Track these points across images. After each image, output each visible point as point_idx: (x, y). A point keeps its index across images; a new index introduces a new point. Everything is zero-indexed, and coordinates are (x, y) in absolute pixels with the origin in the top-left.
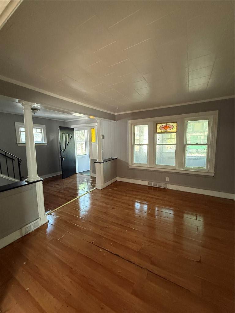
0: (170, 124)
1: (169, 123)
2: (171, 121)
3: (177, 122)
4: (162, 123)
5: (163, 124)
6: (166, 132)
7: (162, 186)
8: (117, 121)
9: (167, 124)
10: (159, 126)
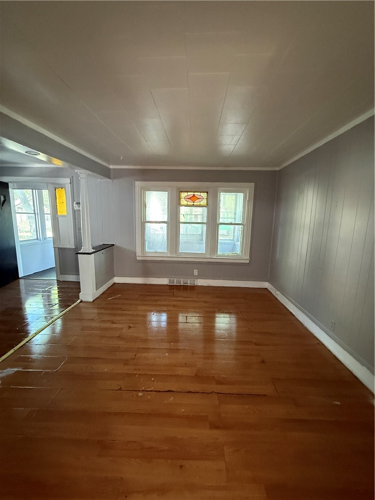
0: (199, 194)
1: (197, 192)
2: (201, 190)
3: (207, 192)
4: (187, 192)
5: (189, 193)
6: (193, 206)
7: (189, 282)
8: (114, 180)
9: (195, 193)
10: (183, 195)
